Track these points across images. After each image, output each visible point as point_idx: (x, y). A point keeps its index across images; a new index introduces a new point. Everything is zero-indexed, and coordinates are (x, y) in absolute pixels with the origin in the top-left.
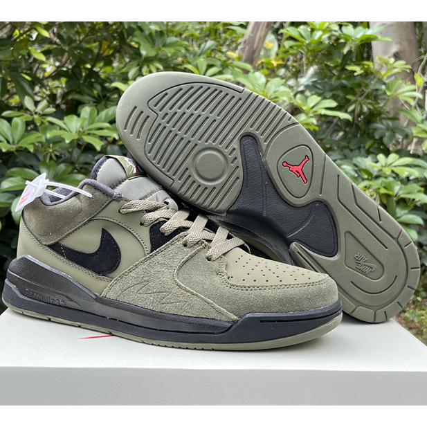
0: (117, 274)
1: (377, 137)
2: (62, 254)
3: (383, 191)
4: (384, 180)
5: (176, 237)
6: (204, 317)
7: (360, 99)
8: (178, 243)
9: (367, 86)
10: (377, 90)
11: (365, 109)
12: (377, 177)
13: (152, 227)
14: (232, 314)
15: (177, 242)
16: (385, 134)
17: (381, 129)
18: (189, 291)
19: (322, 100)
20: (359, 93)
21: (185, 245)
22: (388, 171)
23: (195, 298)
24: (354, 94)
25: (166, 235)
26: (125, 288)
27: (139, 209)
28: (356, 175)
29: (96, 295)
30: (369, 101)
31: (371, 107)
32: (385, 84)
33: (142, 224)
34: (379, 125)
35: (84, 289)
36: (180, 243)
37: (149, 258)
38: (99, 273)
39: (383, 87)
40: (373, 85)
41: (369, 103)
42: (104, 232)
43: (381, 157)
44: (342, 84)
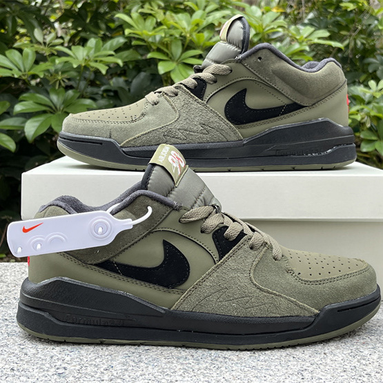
0: (189, 285)
1: (370, 71)
2: (116, 272)
3: (373, 113)
4: (376, 104)
5: (242, 241)
6: (289, 315)
7: (353, 34)
8: (245, 247)
10: (370, 25)
11: (359, 43)
12: (369, 103)
13: (214, 234)
14: (313, 309)
15: (243, 246)
16: (378, 68)
17: (374, 63)
18: (272, 293)
19: (315, 30)
20: (353, 29)
21: (252, 248)
22: (378, 95)
23: (279, 298)
24: (348, 30)
25: (231, 240)
26: (202, 298)
27: (200, 218)
29: (165, 310)
30: (363, 36)
31: (364, 42)
32: (377, 19)
33: (202, 232)
34: (372, 60)
35: (148, 305)
37: (221, 265)
38: (167, 287)
39: (376, 22)
40: (366, 20)
41: (363, 38)
42: (165, 243)
43: (372, 83)
44: (337, 21)
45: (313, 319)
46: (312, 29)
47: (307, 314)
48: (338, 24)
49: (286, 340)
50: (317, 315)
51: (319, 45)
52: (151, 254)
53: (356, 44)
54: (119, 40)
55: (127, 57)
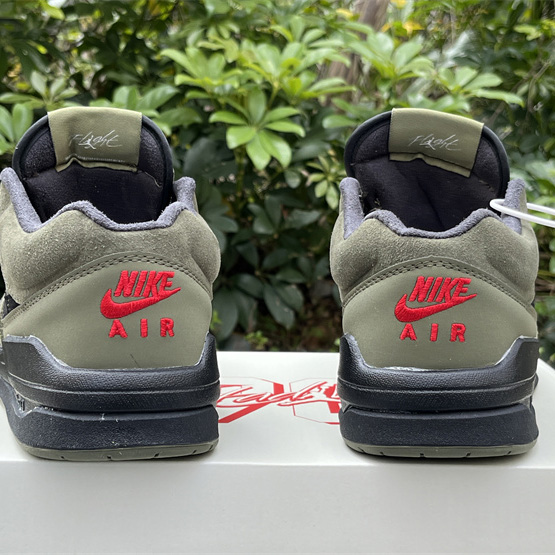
7: (535, 76)
9: (546, 56)
19: (477, 75)
20: (534, 67)
24: (527, 69)
44: (509, 54)
46: (473, 73)
48: (510, 59)
53: (538, 91)
54: (166, 91)
55: (177, 119)
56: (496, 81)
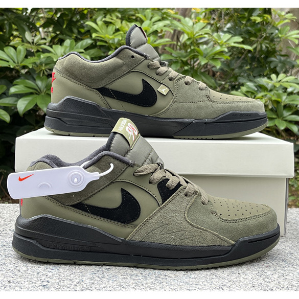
0: (140, 221)
1: (272, 67)
2: (87, 211)
3: (274, 98)
4: (276, 92)
5: (179, 190)
6: (213, 245)
7: (260, 40)
9: (265, 30)
10: (272, 33)
11: (264, 47)
12: (271, 91)
13: (158, 185)
14: (231, 241)
15: (180, 194)
16: (278, 65)
17: (275, 61)
18: (200, 229)
19: (232, 37)
20: (259, 36)
21: (186, 195)
22: (278, 85)
23: (206, 232)
24: (256, 37)
25: (171, 189)
26: (149, 232)
27: (148, 172)
28: (256, 89)
29: (121, 240)
30: (267, 41)
31: (268, 46)
32: (278, 29)
33: (150, 183)
34: (273, 59)
36: (182, 194)
37: (163, 207)
38: (124, 223)
39: (277, 31)
40: (269, 30)
41: (267, 43)
42: (123, 191)
43: (273, 76)
44: (248, 30)
45: (231, 248)
46: (230, 36)
47: (226, 244)
48: (248, 32)
49: (211, 263)
50: (233, 245)
51: (234, 47)
52: (112, 199)
53: (261, 47)
54: (88, 41)
55: (93, 54)
56: (241, 40)
